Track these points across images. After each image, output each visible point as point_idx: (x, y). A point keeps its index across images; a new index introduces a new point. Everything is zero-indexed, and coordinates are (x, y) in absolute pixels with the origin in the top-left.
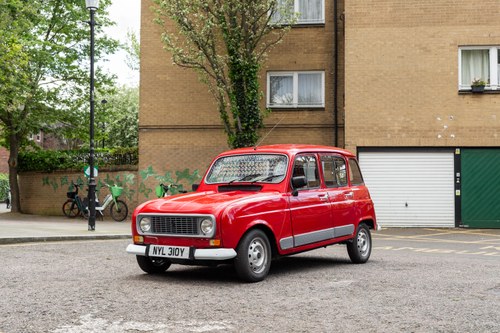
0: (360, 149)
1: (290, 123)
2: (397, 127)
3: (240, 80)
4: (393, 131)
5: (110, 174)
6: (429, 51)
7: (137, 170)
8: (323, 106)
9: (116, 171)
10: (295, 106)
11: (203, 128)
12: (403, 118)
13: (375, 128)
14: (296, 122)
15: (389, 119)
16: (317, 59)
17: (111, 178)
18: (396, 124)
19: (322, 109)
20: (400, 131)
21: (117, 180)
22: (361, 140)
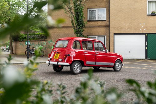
0: (115, 34)
1: (95, 25)
2: (127, 27)
3: (77, 12)
4: (126, 28)
5: (39, 42)
6: (137, 2)
7: (47, 41)
8: (106, 20)
9: (41, 41)
10: (97, 20)
11: (67, 27)
12: (128, 24)
13: (120, 27)
14: (97, 25)
15: (124, 24)
16: (104, 4)
17: (39, 44)
18: (126, 26)
19: (105, 21)
20: (127, 28)
21: (41, 44)
22: (115, 31)
